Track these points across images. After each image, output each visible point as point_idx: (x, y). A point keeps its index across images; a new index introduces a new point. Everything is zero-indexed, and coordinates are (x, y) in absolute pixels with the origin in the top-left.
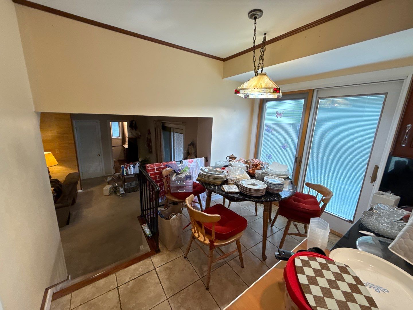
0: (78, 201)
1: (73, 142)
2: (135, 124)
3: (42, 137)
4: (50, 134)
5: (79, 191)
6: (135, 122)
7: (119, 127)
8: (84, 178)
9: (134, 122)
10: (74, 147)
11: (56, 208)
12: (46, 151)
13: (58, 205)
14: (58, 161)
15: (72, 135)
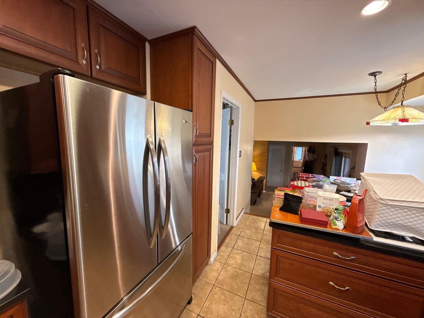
0: (262, 196)
1: (267, 158)
2: (314, 149)
3: (253, 154)
4: (256, 153)
5: (264, 191)
6: (314, 147)
7: (302, 151)
8: (269, 185)
9: (312, 147)
10: (266, 162)
11: (251, 192)
12: (253, 162)
13: (253, 191)
14: (257, 169)
15: (267, 154)
